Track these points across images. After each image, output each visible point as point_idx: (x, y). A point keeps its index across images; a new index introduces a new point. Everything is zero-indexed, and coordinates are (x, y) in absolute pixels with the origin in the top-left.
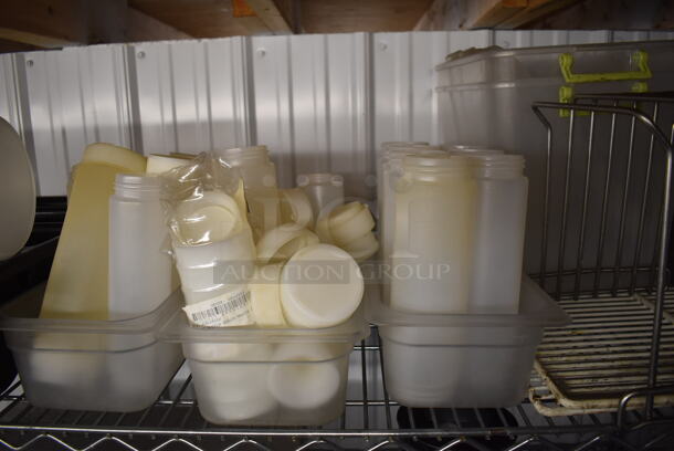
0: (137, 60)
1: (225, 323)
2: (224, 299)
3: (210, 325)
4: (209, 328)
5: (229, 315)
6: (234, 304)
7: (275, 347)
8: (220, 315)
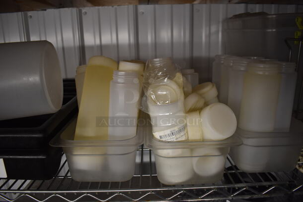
0: (83, 15)
1: (176, 139)
2: (176, 129)
3: (170, 140)
4: (168, 142)
5: (178, 136)
6: (180, 131)
7: (192, 150)
8: (174, 136)
